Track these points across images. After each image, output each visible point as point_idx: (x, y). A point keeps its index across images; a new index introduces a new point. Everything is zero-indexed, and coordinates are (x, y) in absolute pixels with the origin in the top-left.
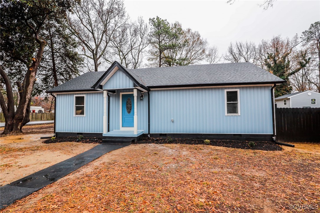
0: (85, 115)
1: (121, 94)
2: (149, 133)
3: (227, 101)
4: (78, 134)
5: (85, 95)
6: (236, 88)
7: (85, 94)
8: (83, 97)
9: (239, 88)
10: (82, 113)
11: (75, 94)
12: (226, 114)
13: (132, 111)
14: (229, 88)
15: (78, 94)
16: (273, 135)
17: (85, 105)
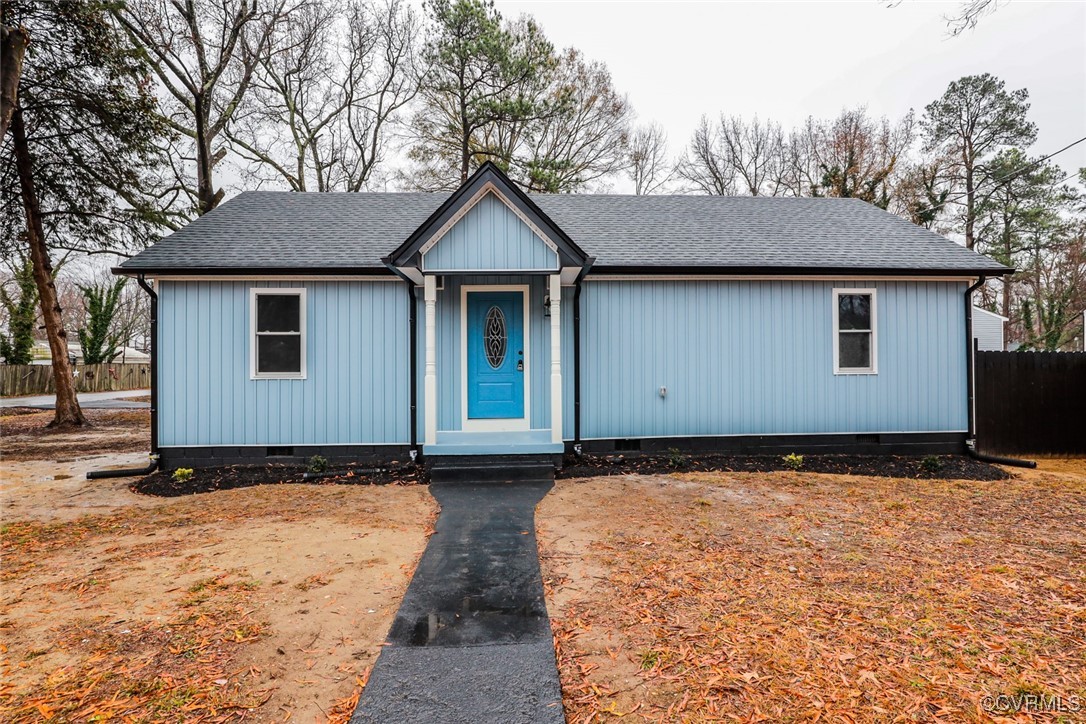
0: (304, 373)
1: (465, 289)
2: (577, 440)
3: (841, 328)
4: (272, 450)
5: (302, 292)
6: (865, 284)
7: (302, 284)
8: (297, 298)
9: (875, 284)
10: (293, 365)
11: (257, 284)
12: (836, 369)
13: (508, 359)
14: (845, 284)
15: (268, 284)
16: (968, 436)
17: (303, 332)
